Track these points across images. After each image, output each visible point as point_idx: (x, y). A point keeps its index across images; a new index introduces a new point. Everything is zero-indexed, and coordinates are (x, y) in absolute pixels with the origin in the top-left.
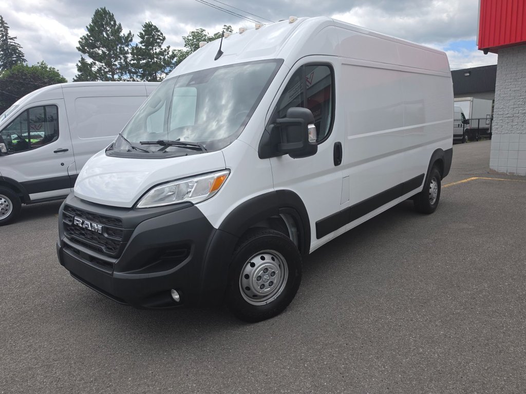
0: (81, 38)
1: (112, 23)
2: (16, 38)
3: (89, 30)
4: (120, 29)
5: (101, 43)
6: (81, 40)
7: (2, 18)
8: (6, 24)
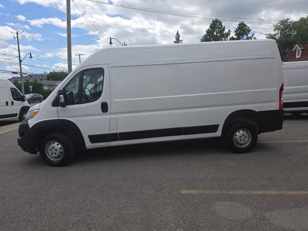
0: (203, 37)
1: (220, 27)
2: (182, 41)
3: (207, 32)
4: (224, 29)
5: (212, 39)
6: (203, 38)
7: (178, 32)
8: (179, 34)
